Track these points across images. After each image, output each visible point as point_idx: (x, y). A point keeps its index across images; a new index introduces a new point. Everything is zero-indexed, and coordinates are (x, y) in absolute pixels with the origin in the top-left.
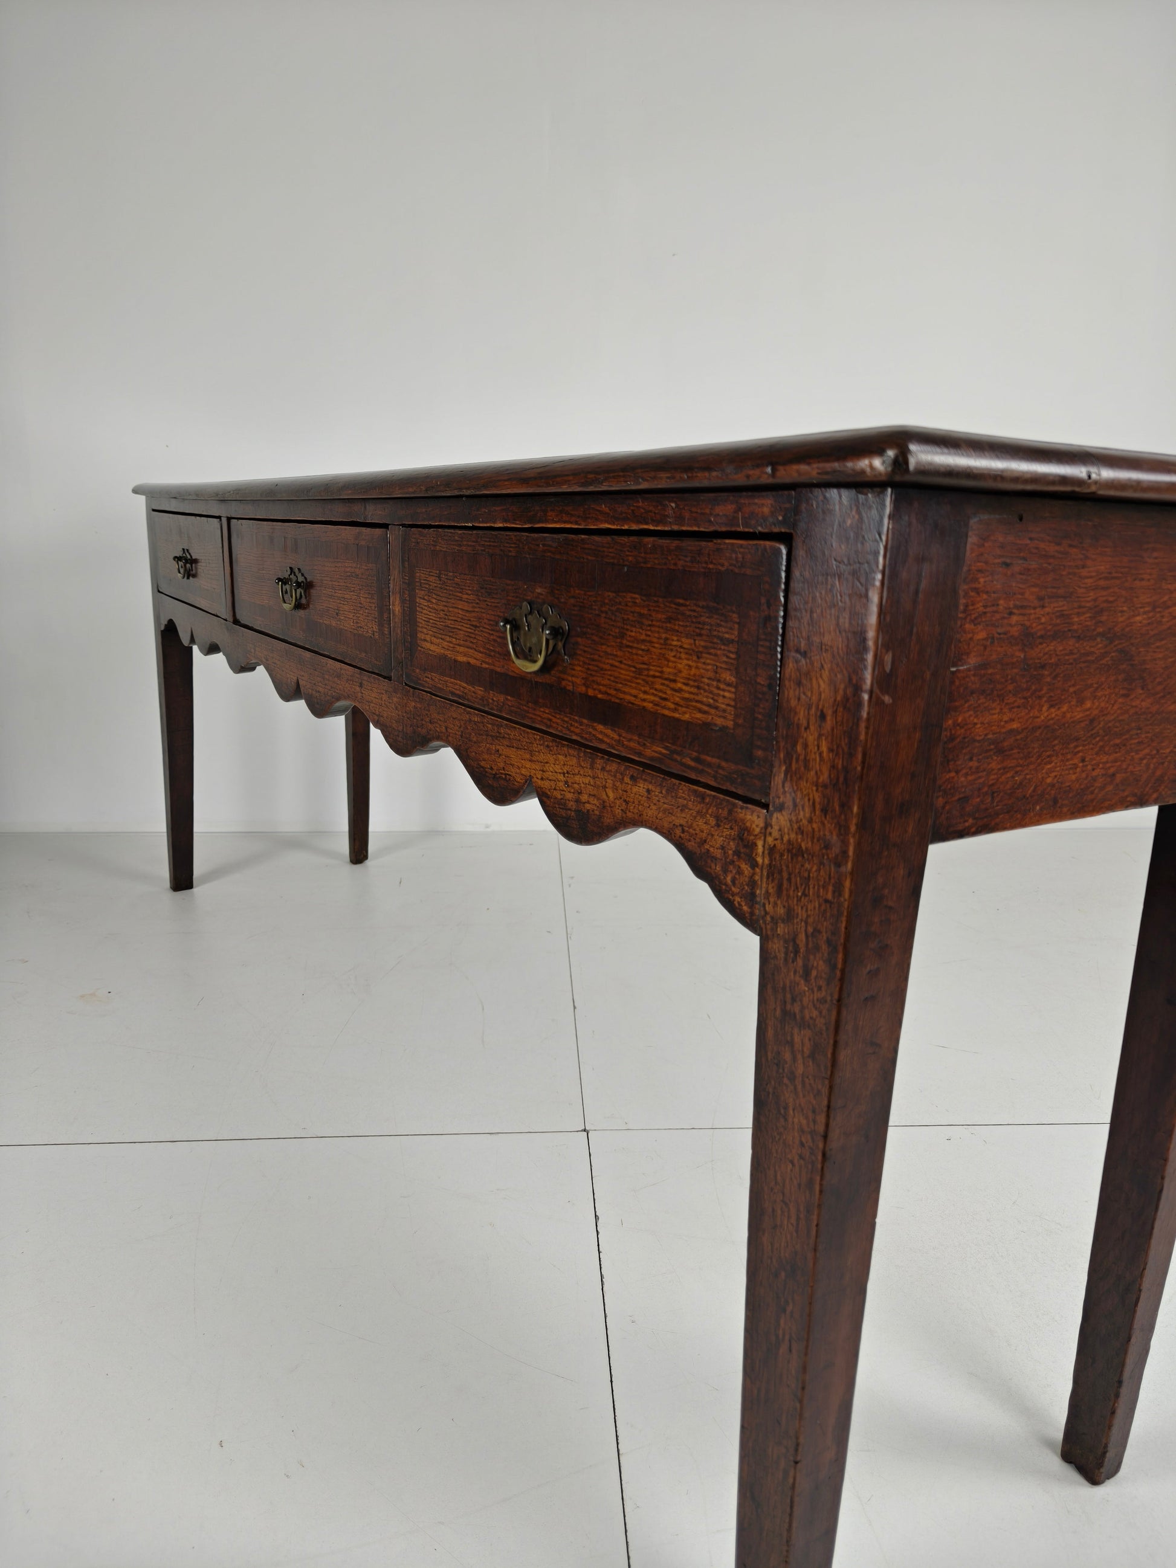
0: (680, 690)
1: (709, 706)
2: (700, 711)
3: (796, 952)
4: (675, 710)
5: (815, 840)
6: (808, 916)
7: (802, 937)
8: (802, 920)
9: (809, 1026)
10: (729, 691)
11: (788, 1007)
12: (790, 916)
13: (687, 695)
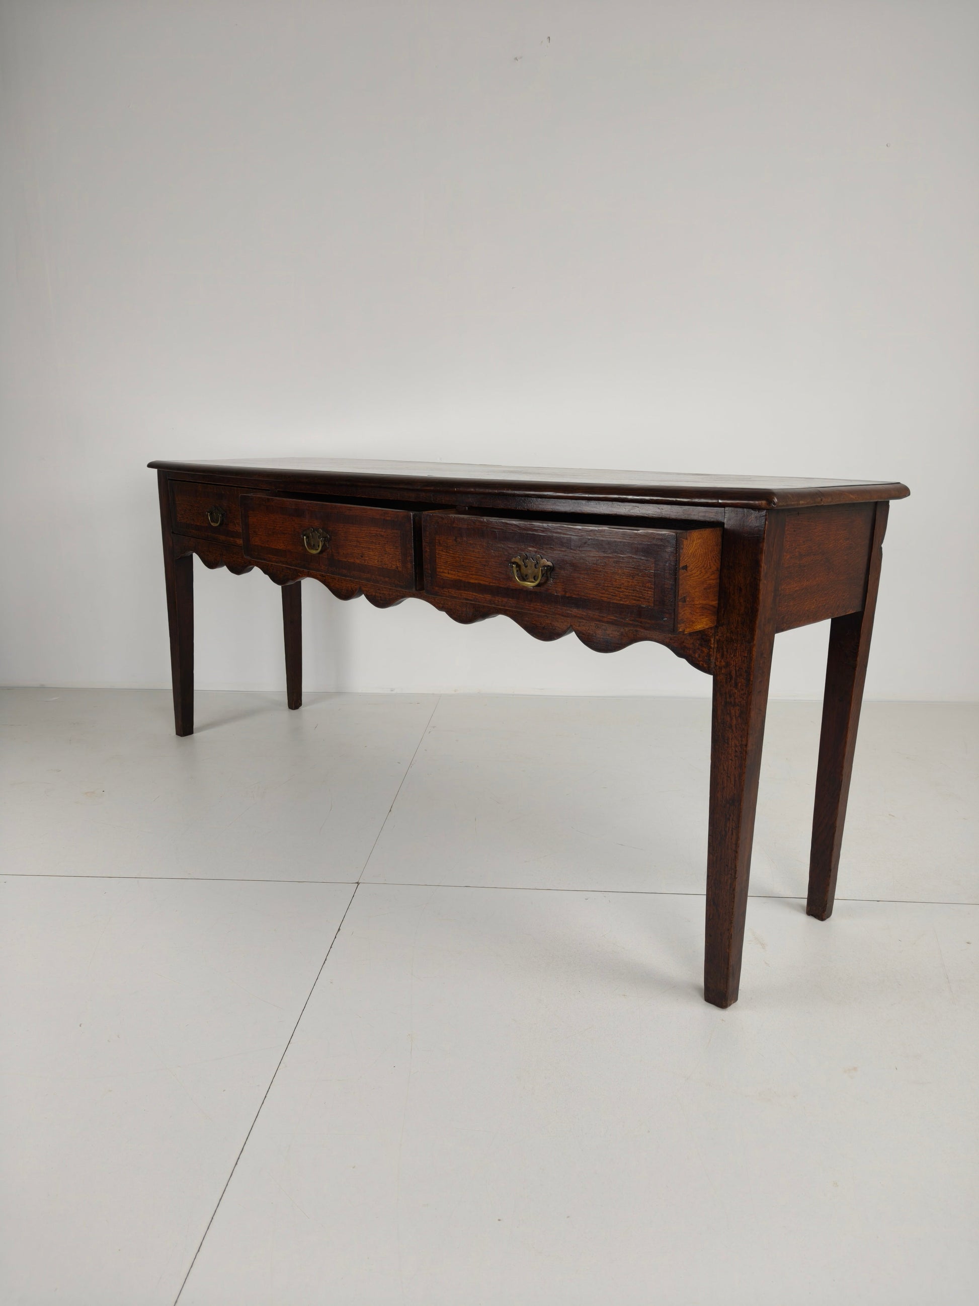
0: (623, 592)
1: (640, 597)
2: (635, 600)
3: (731, 678)
4: (621, 600)
5: (739, 635)
6: (736, 664)
7: (734, 672)
8: (733, 666)
9: (738, 705)
10: (651, 591)
11: (728, 700)
12: (728, 665)
13: (627, 594)
